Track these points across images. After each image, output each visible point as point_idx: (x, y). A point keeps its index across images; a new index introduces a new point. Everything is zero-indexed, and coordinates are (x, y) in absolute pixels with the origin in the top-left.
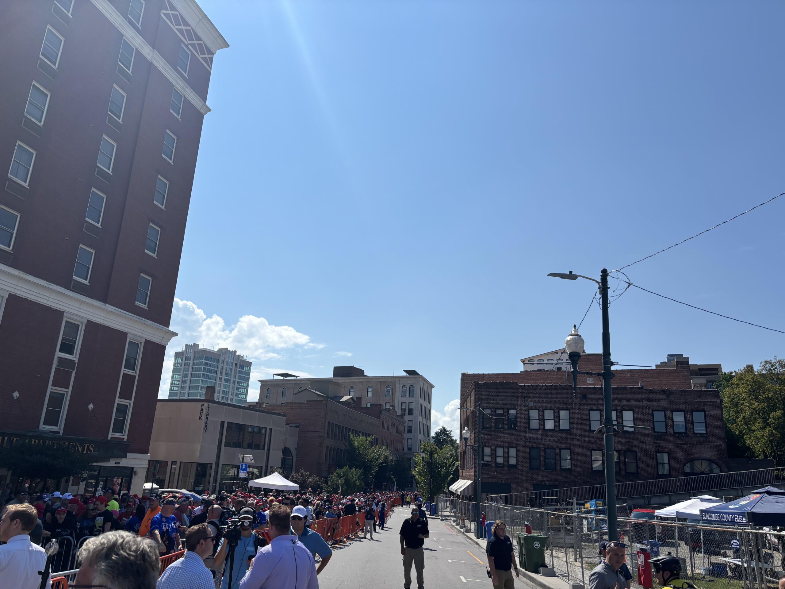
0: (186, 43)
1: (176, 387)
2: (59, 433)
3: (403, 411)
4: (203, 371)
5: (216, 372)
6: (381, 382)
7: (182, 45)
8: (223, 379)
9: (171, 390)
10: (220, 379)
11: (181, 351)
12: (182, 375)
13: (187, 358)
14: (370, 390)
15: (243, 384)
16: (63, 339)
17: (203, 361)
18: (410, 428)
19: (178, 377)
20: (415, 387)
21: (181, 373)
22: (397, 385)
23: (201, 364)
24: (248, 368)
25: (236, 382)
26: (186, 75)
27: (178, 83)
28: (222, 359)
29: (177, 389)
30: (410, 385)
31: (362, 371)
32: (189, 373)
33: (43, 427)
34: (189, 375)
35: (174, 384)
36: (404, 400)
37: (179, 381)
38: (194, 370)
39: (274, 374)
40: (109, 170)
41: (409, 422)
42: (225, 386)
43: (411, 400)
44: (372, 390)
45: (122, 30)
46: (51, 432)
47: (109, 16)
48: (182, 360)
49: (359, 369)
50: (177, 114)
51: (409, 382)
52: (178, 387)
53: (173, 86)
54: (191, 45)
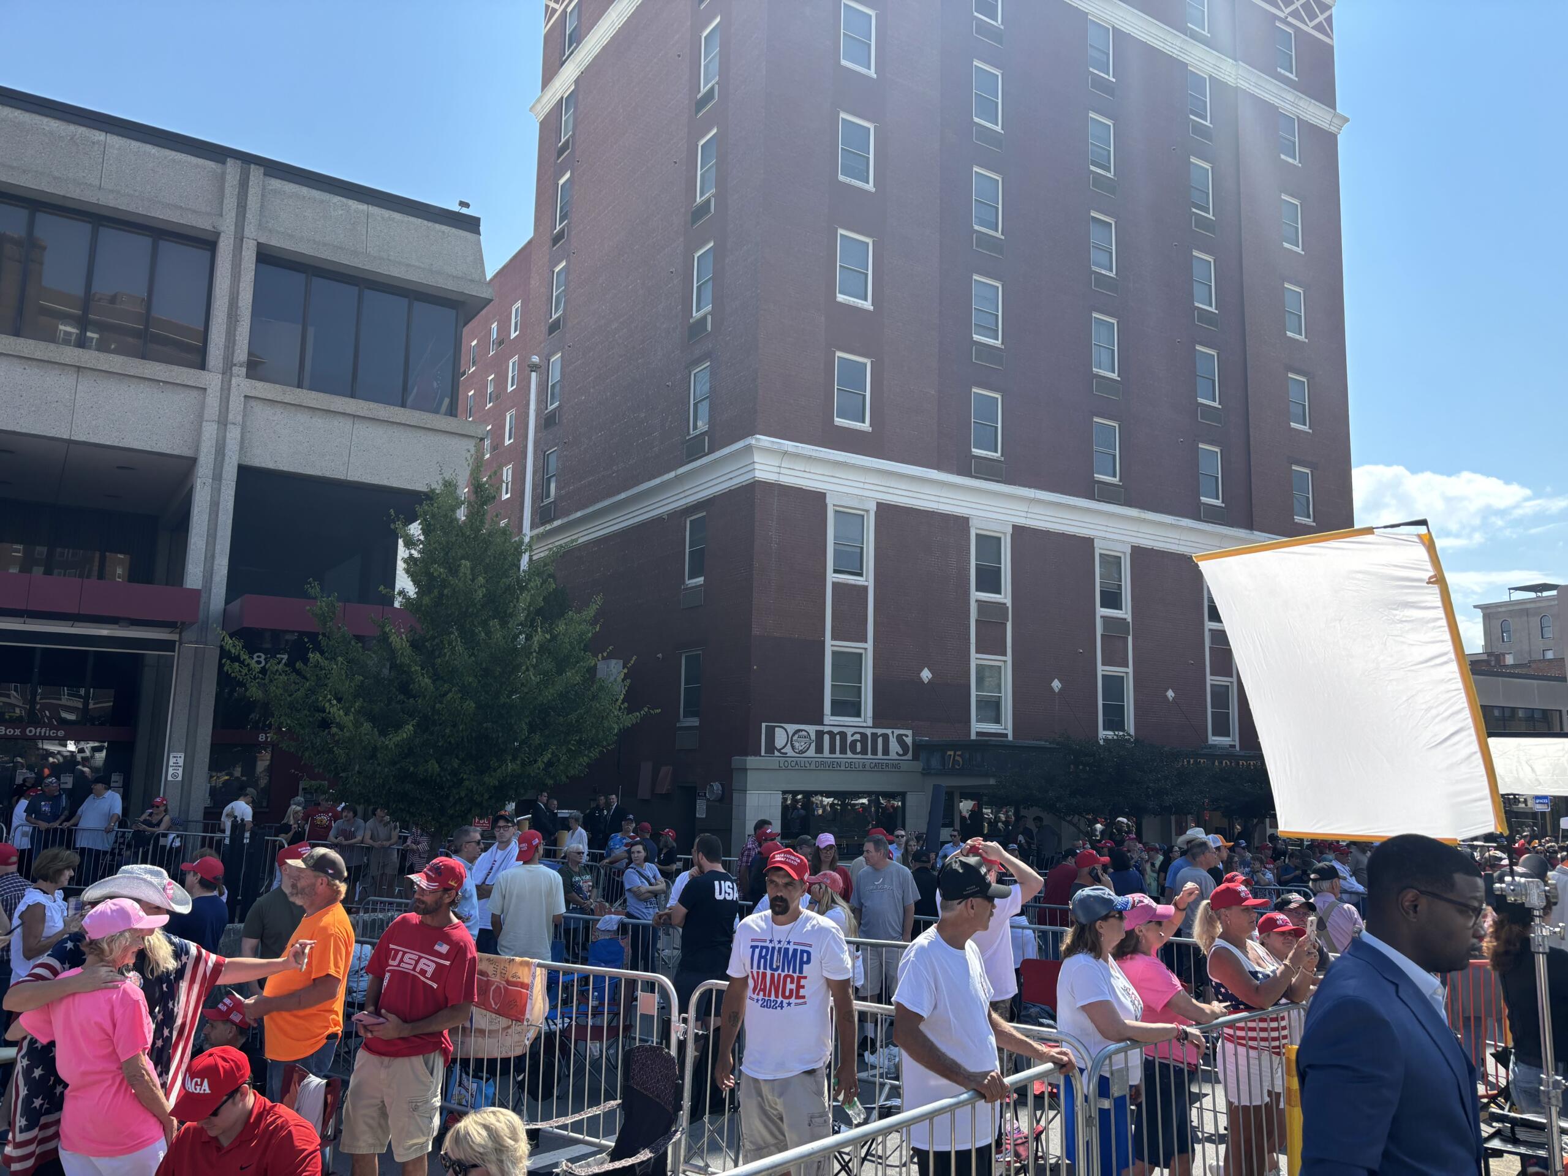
0: (1282, 15)
7: (1278, 24)
16: (1209, 600)
26: (1293, 77)
27: (1283, 99)
33: (1215, 738)
39: (1510, 589)
40: (1211, 305)
45: (1186, 57)
47: (1162, 45)
50: (1290, 157)
53: (1277, 108)
54: (1291, 14)
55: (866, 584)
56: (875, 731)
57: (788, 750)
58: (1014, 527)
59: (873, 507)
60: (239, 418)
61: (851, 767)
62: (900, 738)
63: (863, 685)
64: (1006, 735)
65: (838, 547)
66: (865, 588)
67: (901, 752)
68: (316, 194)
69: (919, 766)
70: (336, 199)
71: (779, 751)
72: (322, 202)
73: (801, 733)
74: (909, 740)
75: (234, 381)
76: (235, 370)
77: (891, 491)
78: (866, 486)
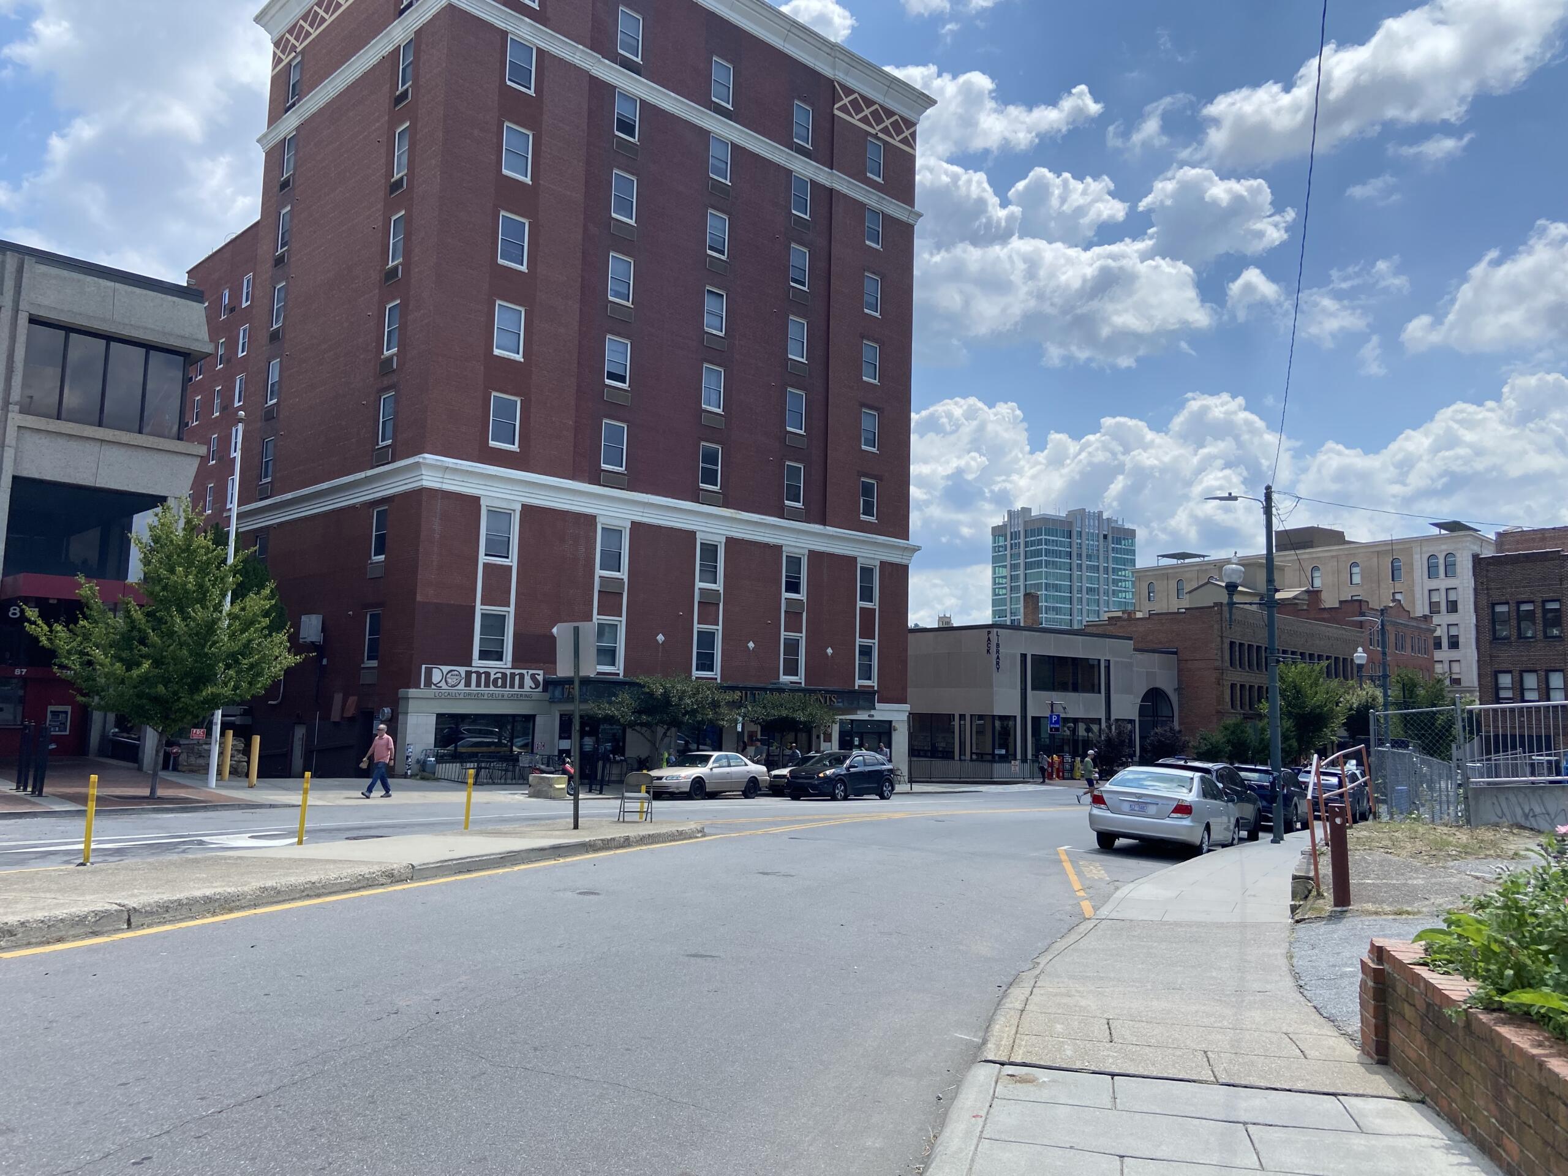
0: (873, 131)
1: (1002, 588)
2: (801, 683)
3: (1434, 607)
4: (1046, 556)
5: (1070, 555)
6: (1378, 552)
7: (869, 139)
8: (1084, 567)
9: (995, 594)
10: (1080, 566)
11: (1001, 524)
12: (1009, 566)
13: (1015, 535)
14: (1355, 570)
15: (1123, 573)
16: (787, 576)
17: (1043, 537)
18: (1454, 640)
19: (1004, 572)
20: (1458, 555)
21: (1008, 563)
22: (1417, 557)
23: (1040, 542)
24: (1130, 541)
25: (1110, 570)
26: (880, 180)
27: (871, 199)
28: (1076, 529)
29: (1004, 591)
30: (1444, 554)
31: (1340, 535)
32: (1021, 561)
33: (785, 679)
34: (1022, 566)
35: (999, 584)
36: (1434, 584)
37: (1005, 577)
38: (1029, 554)
39: (1158, 556)
40: (803, 357)
41: (1450, 627)
42: (1090, 579)
43: (1450, 583)
44: (1361, 570)
46: (791, 683)
47: (771, 156)
48: (1006, 541)
49: (1331, 530)
50: (874, 243)
51: (1444, 547)
52: (1005, 588)
54: (881, 131)
55: (510, 564)
56: (513, 671)
57: (443, 684)
58: (633, 523)
59: (518, 507)
60: (14, 443)
61: (492, 697)
62: (533, 677)
63: (505, 638)
64: (618, 674)
65: (489, 536)
66: (510, 567)
67: (534, 686)
68: (76, 275)
69: (547, 696)
70: (89, 279)
71: (435, 685)
72: (79, 281)
73: (453, 673)
74: (540, 678)
75: (10, 415)
76: (11, 407)
77: (533, 496)
78: (513, 492)
